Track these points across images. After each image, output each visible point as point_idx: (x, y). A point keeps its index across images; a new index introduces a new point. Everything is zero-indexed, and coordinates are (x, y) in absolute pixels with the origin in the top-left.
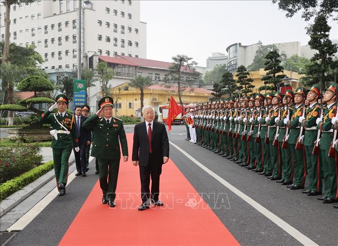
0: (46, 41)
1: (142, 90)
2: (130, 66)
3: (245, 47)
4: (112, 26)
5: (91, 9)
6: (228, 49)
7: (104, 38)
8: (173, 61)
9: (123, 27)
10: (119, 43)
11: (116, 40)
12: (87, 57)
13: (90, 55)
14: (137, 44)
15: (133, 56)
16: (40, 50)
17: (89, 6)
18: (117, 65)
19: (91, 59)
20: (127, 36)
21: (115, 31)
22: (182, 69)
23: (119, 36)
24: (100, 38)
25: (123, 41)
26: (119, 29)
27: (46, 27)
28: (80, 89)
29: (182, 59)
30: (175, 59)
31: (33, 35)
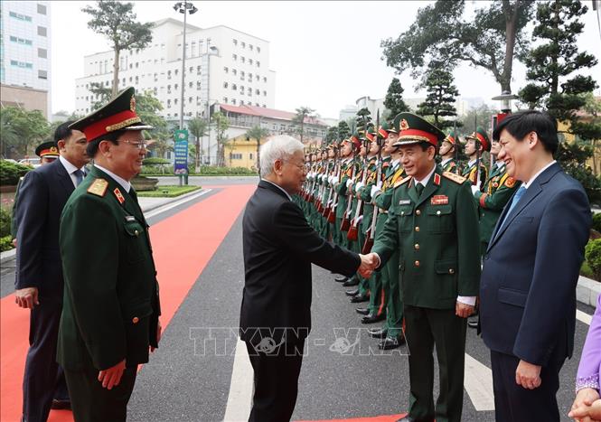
0: (169, 87)
1: (258, 141)
2: (253, 116)
3: (374, 101)
4: (239, 73)
5: (217, 55)
6: (357, 102)
7: (230, 86)
8: (297, 112)
9: (251, 75)
10: (246, 91)
11: (243, 88)
12: (207, 105)
13: (211, 103)
14: (265, 93)
15: (261, 106)
16: (161, 97)
17: (215, 52)
18: (240, 114)
19: (212, 108)
20: (255, 85)
21: (242, 79)
22: (305, 121)
23: (246, 84)
24: (226, 86)
25: (250, 90)
26: (247, 77)
27: (169, 73)
28: (181, 140)
29: (305, 111)
30: (298, 110)
31: (156, 80)
